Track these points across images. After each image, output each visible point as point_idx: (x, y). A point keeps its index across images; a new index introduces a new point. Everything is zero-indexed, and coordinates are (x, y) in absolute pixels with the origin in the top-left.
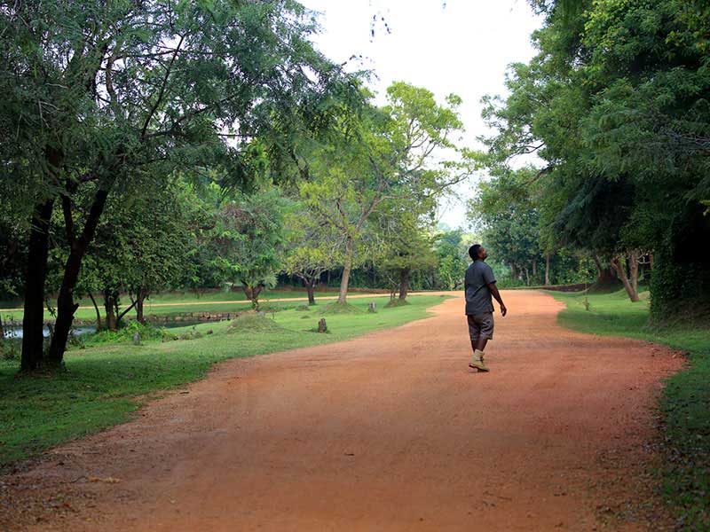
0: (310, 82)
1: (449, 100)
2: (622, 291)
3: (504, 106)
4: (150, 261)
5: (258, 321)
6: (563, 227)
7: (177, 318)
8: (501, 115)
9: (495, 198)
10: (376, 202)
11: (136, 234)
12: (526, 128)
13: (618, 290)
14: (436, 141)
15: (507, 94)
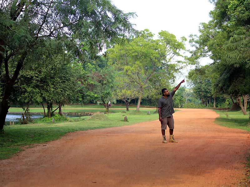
0: (109, 17)
1: (182, 39)
2: (240, 111)
3: (198, 39)
4: (60, 92)
5: (101, 116)
6: (218, 85)
7: (79, 114)
8: (196, 42)
9: (193, 74)
10: (152, 74)
11: (55, 81)
12: (206, 48)
13: (239, 111)
14: (175, 53)
15: (199, 34)
